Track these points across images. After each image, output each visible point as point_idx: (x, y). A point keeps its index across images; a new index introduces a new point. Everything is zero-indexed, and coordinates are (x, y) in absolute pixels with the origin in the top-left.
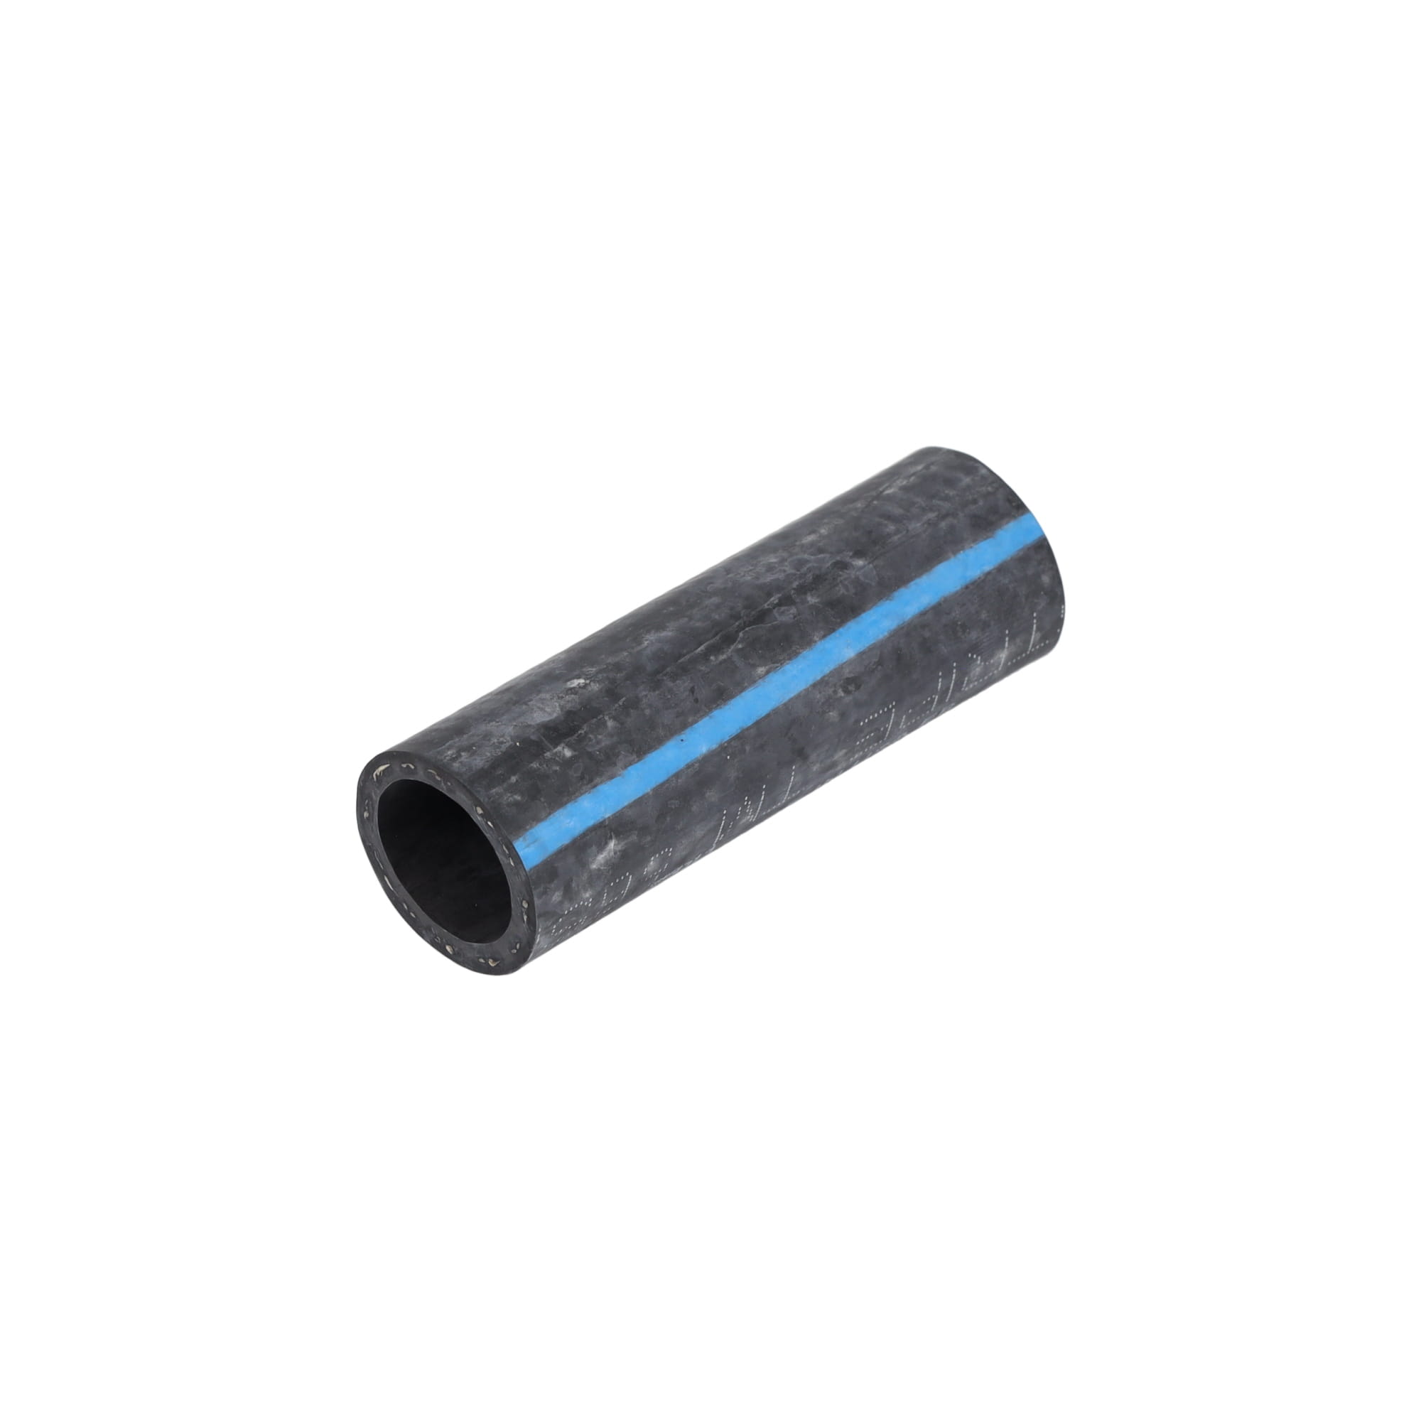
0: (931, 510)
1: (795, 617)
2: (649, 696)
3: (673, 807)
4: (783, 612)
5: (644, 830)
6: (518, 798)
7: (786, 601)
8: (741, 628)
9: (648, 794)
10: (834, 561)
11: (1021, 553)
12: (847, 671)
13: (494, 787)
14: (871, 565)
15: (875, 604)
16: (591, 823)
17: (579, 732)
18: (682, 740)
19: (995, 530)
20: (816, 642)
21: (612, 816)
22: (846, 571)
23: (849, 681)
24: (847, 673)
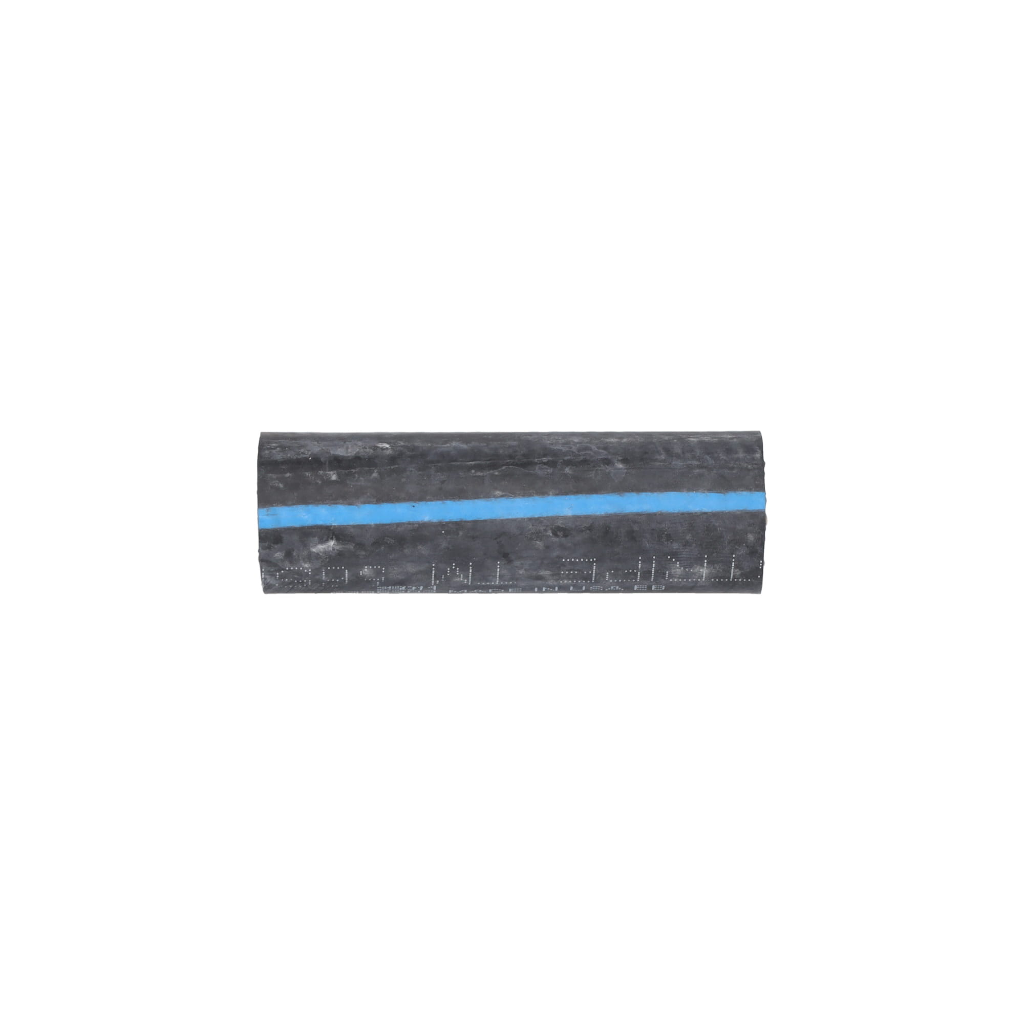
0: (699, 460)
1: (547, 475)
2: (413, 472)
3: (389, 542)
4: (543, 469)
5: (360, 546)
6: (281, 486)
7: (552, 464)
8: (507, 464)
9: (370, 525)
10: (606, 457)
11: (738, 513)
12: (561, 522)
13: (272, 473)
14: (626, 470)
15: (608, 493)
16: (320, 523)
17: (352, 470)
18: (414, 506)
19: (730, 491)
20: (549, 495)
21: (338, 526)
22: (606, 466)
23: (559, 529)
24: (560, 523)
